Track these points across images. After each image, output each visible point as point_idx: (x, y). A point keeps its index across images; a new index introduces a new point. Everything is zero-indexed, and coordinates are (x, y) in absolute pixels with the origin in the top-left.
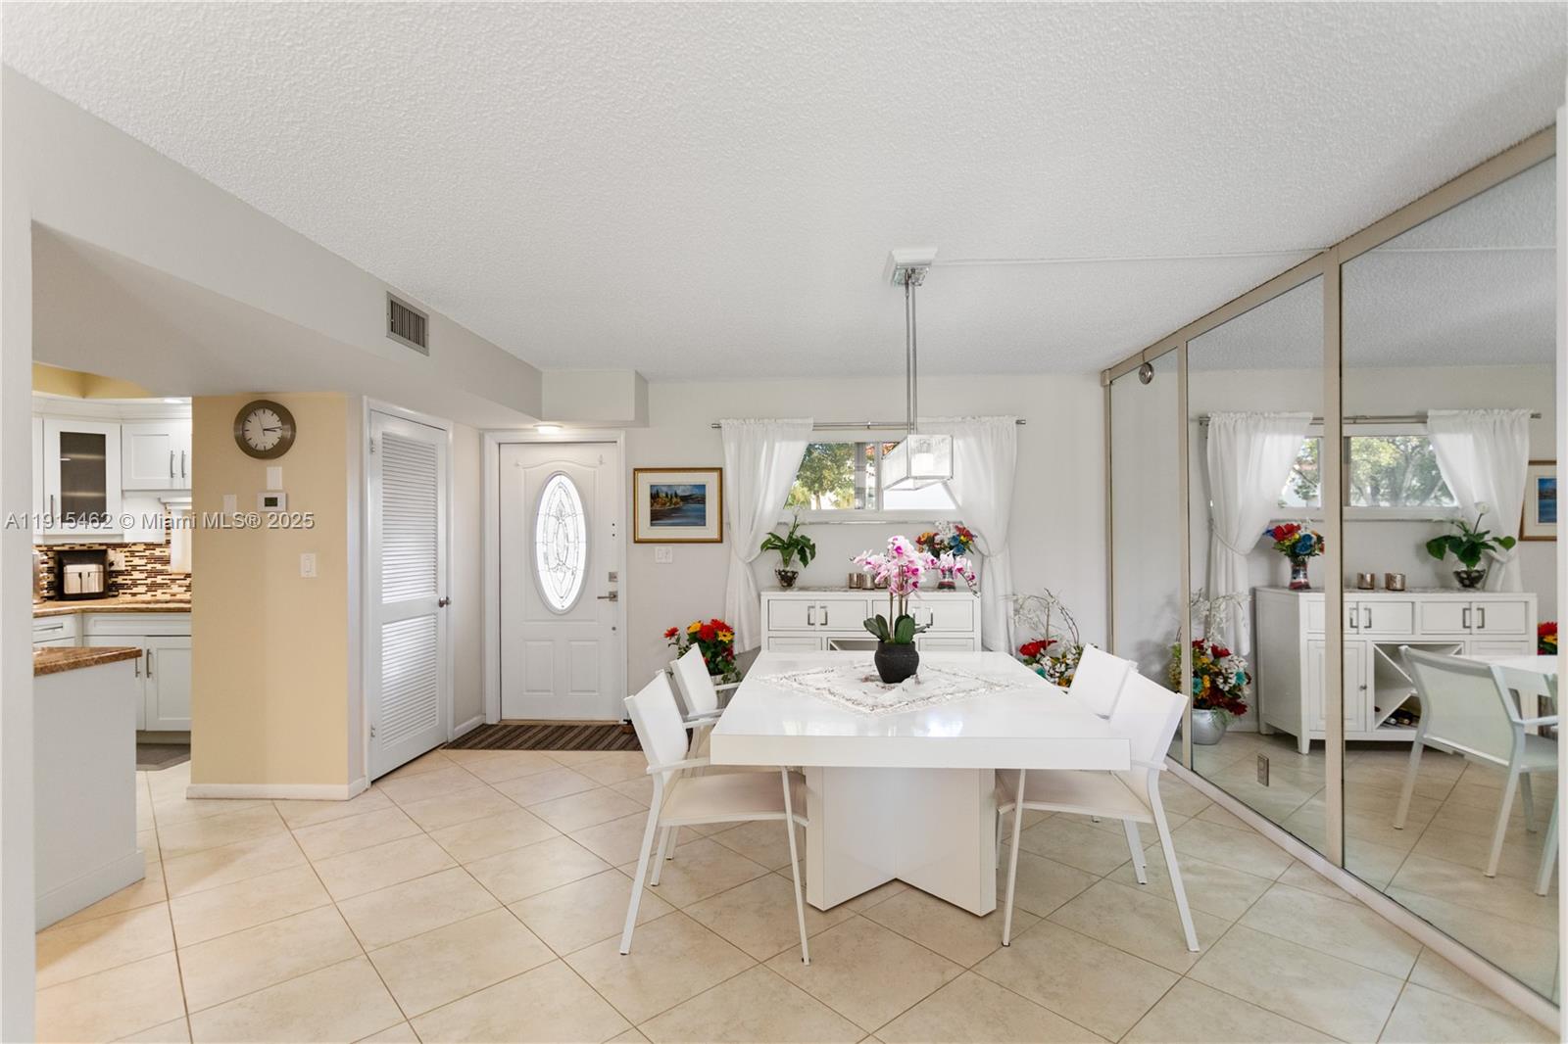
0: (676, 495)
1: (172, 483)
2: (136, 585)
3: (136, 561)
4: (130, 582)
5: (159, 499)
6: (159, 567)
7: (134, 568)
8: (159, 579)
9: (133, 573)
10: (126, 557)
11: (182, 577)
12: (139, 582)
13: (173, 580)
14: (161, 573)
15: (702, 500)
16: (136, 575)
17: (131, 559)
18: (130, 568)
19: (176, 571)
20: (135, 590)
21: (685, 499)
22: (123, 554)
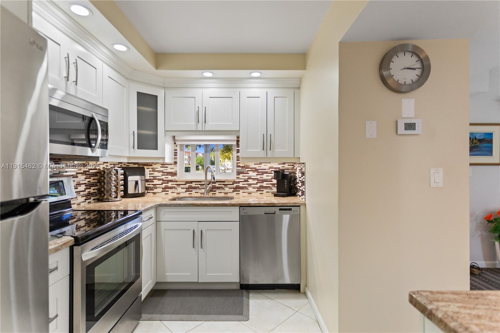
0: (476, 139)
1: (197, 126)
2: (156, 188)
3: (156, 174)
4: (152, 186)
5: (174, 137)
6: (170, 178)
7: (155, 178)
8: (170, 184)
9: (154, 180)
10: (150, 171)
11: (184, 183)
12: (157, 186)
13: (179, 185)
14: (171, 181)
15: (491, 141)
16: (156, 182)
17: (153, 172)
18: (152, 178)
19: (181, 180)
20: (155, 191)
21: (481, 141)
22: (149, 170)
